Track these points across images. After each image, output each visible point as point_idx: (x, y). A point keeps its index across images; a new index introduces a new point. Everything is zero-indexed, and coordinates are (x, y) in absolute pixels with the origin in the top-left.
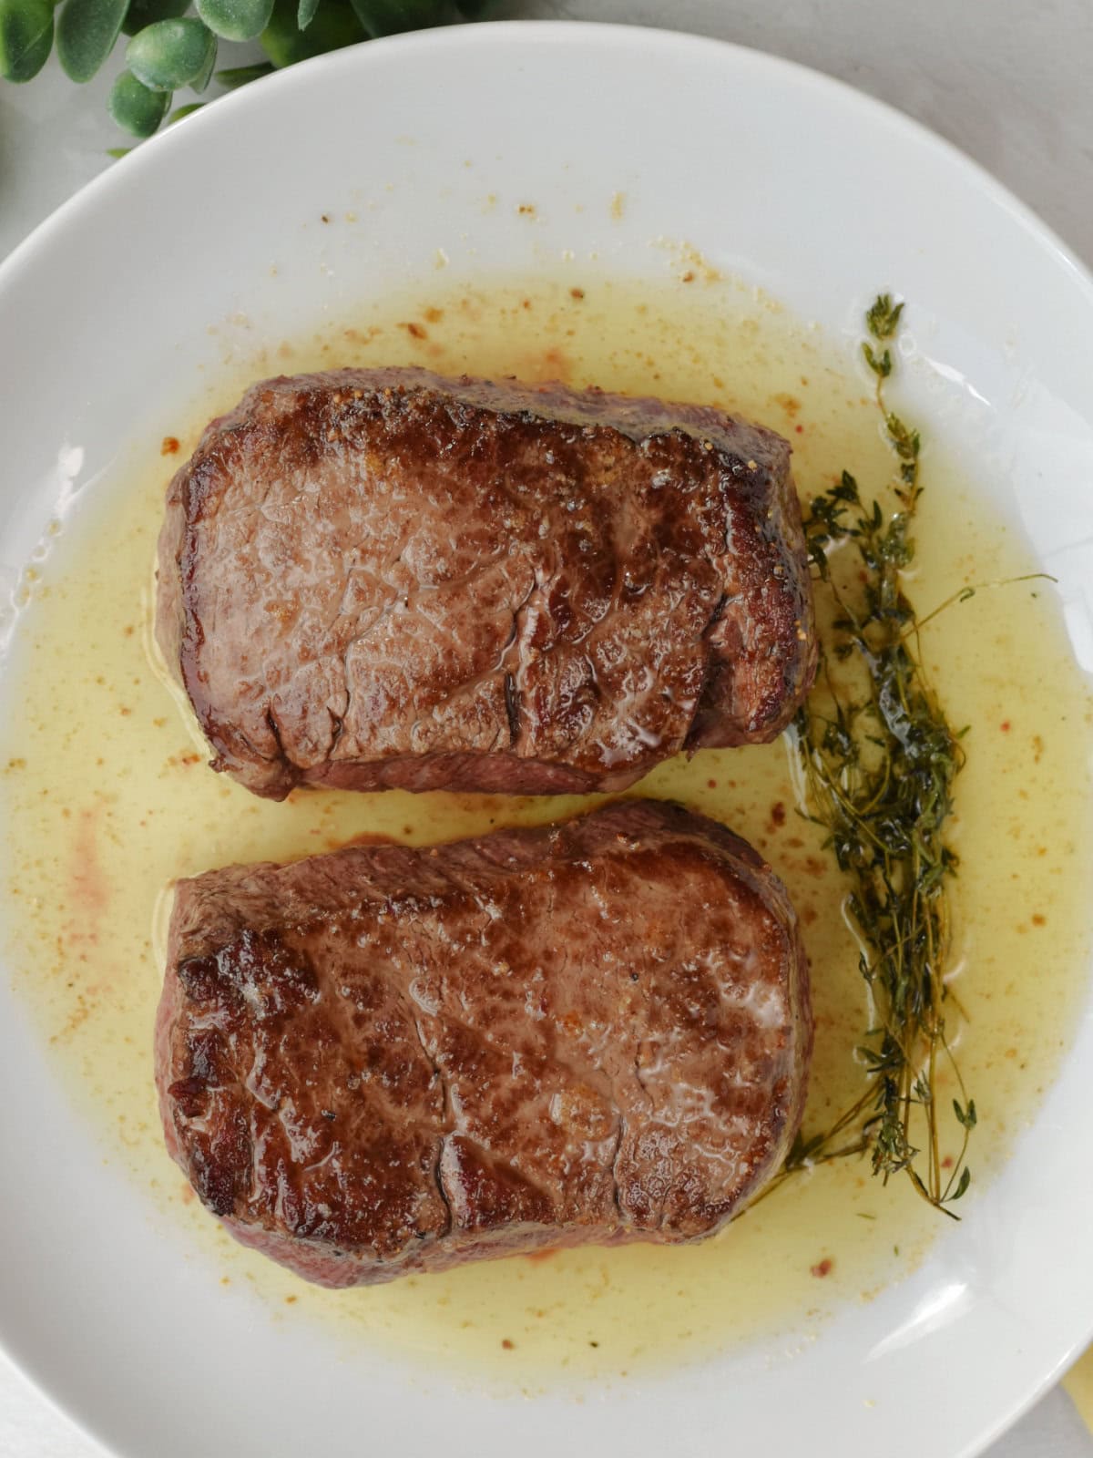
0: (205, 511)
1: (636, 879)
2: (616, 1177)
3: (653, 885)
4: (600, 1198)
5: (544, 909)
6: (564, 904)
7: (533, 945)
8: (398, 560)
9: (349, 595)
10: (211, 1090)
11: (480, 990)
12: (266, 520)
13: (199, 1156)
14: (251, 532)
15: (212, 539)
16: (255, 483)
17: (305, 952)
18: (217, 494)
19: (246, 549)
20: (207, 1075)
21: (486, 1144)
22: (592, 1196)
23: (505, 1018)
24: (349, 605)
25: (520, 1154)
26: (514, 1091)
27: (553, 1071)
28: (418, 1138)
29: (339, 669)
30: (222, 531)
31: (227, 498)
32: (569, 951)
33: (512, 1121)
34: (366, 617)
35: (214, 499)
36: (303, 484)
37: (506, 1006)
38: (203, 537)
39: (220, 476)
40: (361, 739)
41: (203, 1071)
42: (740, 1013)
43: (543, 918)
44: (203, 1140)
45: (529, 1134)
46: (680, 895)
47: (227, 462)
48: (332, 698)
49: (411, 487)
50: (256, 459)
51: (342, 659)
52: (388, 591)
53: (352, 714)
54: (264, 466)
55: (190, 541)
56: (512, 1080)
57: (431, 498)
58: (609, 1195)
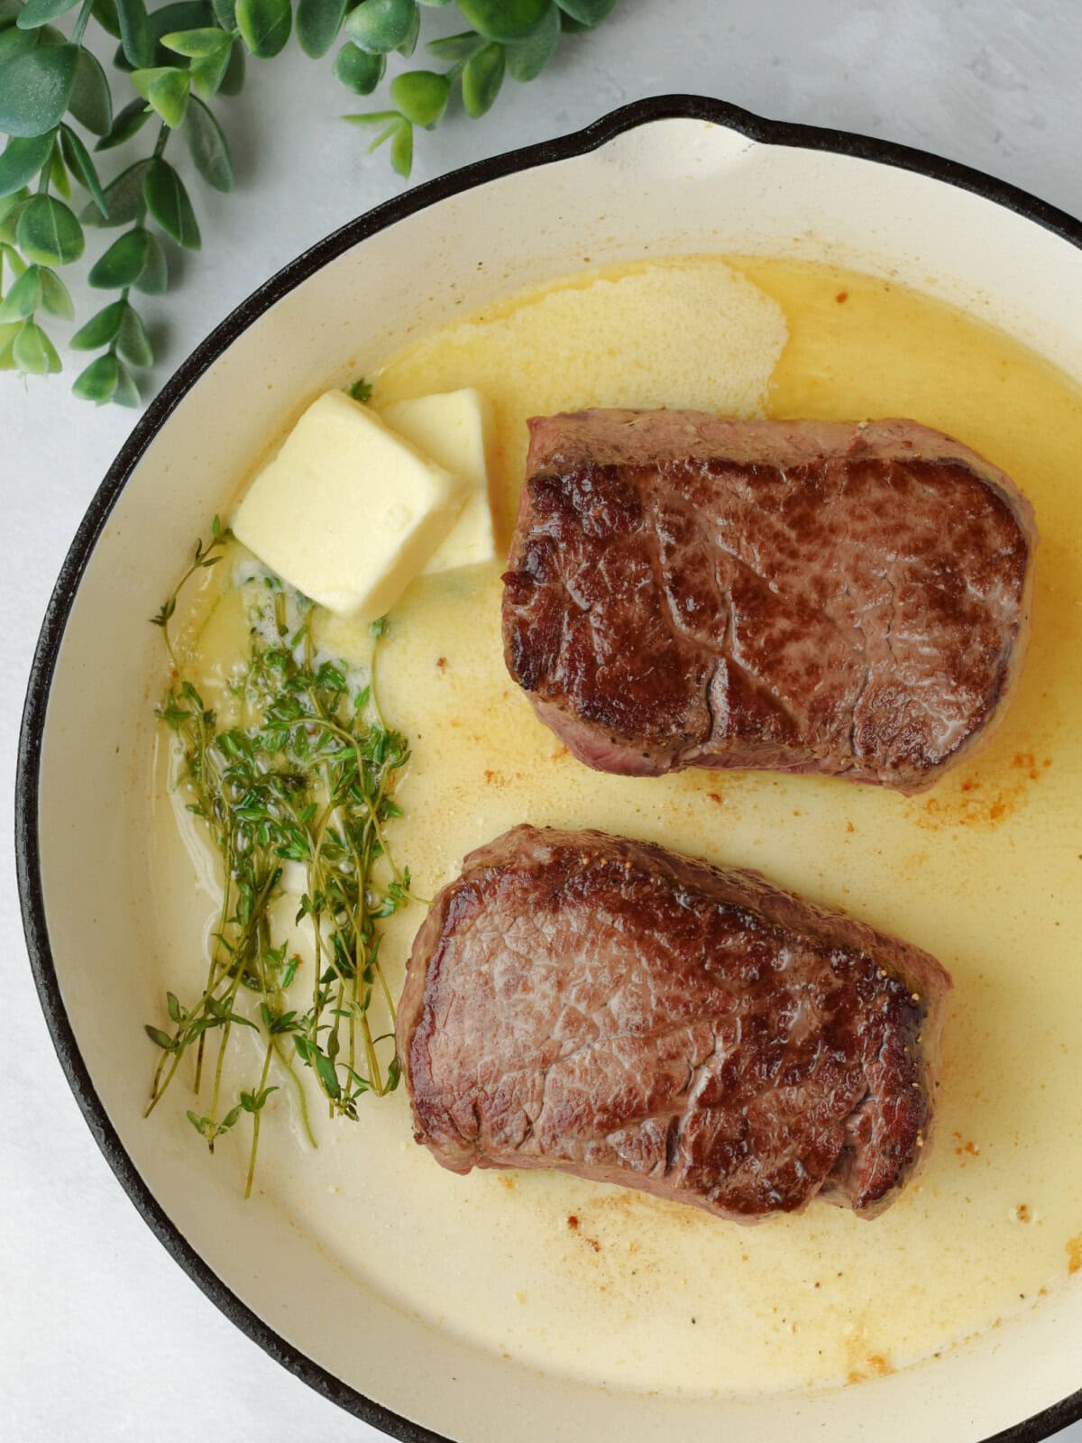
0: (458, 928)
1: (914, 481)
2: (854, 718)
3: (926, 488)
4: (839, 732)
5: (835, 492)
6: (851, 490)
7: (824, 516)
8: (605, 1004)
9: (560, 1022)
10: (536, 583)
11: (772, 546)
12: (506, 947)
13: (518, 636)
14: (492, 954)
15: (459, 953)
16: (503, 915)
17: (636, 488)
18: (471, 918)
19: (484, 968)
20: (536, 572)
21: (756, 672)
22: (832, 729)
23: (788, 571)
24: (557, 1034)
25: (780, 684)
26: (783, 632)
27: (820, 622)
28: (698, 657)
29: (538, 1081)
30: (470, 948)
31: (478, 922)
32: (850, 528)
33: (778, 657)
34: (569, 1045)
35: (468, 921)
36: (542, 925)
37: (790, 563)
38: (452, 949)
39: (476, 902)
40: (544, 1143)
41: (533, 568)
42: (981, 604)
43: (833, 498)
44: (523, 624)
45: (791, 669)
46: (948, 500)
47: (485, 892)
48: (529, 1104)
49: (630, 947)
50: (508, 896)
51: (544, 1074)
52: (592, 1027)
53: (541, 1122)
54: (514, 903)
55: (440, 949)
56: (783, 624)
57: (644, 960)
58: (846, 732)
